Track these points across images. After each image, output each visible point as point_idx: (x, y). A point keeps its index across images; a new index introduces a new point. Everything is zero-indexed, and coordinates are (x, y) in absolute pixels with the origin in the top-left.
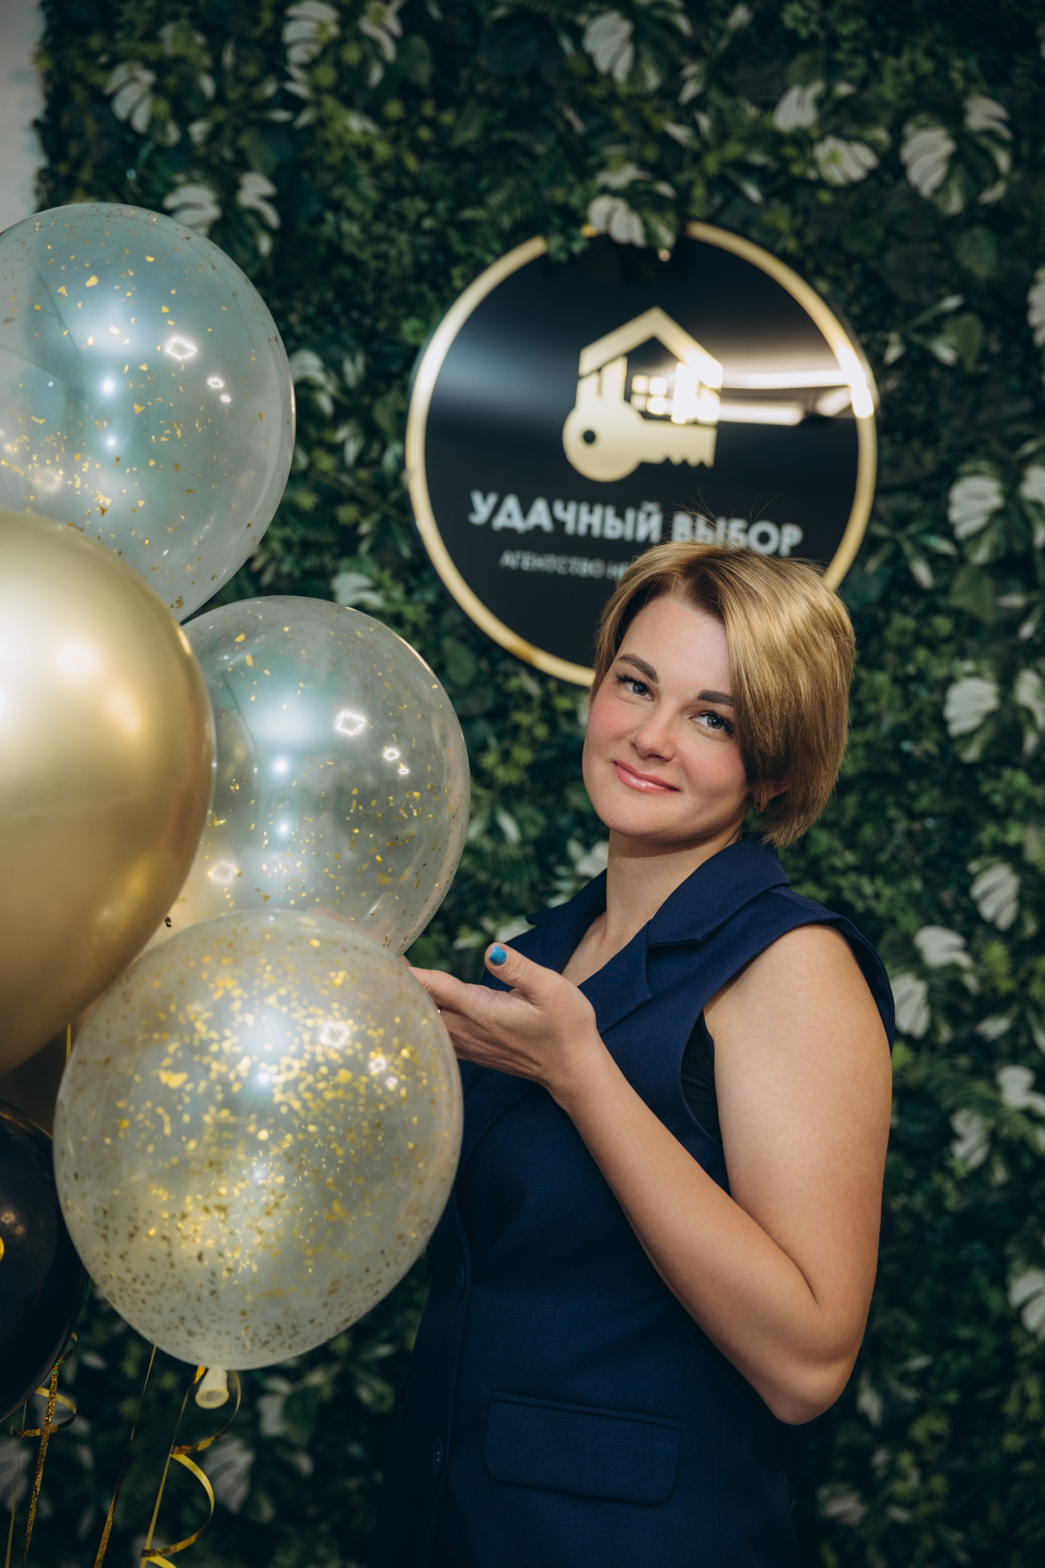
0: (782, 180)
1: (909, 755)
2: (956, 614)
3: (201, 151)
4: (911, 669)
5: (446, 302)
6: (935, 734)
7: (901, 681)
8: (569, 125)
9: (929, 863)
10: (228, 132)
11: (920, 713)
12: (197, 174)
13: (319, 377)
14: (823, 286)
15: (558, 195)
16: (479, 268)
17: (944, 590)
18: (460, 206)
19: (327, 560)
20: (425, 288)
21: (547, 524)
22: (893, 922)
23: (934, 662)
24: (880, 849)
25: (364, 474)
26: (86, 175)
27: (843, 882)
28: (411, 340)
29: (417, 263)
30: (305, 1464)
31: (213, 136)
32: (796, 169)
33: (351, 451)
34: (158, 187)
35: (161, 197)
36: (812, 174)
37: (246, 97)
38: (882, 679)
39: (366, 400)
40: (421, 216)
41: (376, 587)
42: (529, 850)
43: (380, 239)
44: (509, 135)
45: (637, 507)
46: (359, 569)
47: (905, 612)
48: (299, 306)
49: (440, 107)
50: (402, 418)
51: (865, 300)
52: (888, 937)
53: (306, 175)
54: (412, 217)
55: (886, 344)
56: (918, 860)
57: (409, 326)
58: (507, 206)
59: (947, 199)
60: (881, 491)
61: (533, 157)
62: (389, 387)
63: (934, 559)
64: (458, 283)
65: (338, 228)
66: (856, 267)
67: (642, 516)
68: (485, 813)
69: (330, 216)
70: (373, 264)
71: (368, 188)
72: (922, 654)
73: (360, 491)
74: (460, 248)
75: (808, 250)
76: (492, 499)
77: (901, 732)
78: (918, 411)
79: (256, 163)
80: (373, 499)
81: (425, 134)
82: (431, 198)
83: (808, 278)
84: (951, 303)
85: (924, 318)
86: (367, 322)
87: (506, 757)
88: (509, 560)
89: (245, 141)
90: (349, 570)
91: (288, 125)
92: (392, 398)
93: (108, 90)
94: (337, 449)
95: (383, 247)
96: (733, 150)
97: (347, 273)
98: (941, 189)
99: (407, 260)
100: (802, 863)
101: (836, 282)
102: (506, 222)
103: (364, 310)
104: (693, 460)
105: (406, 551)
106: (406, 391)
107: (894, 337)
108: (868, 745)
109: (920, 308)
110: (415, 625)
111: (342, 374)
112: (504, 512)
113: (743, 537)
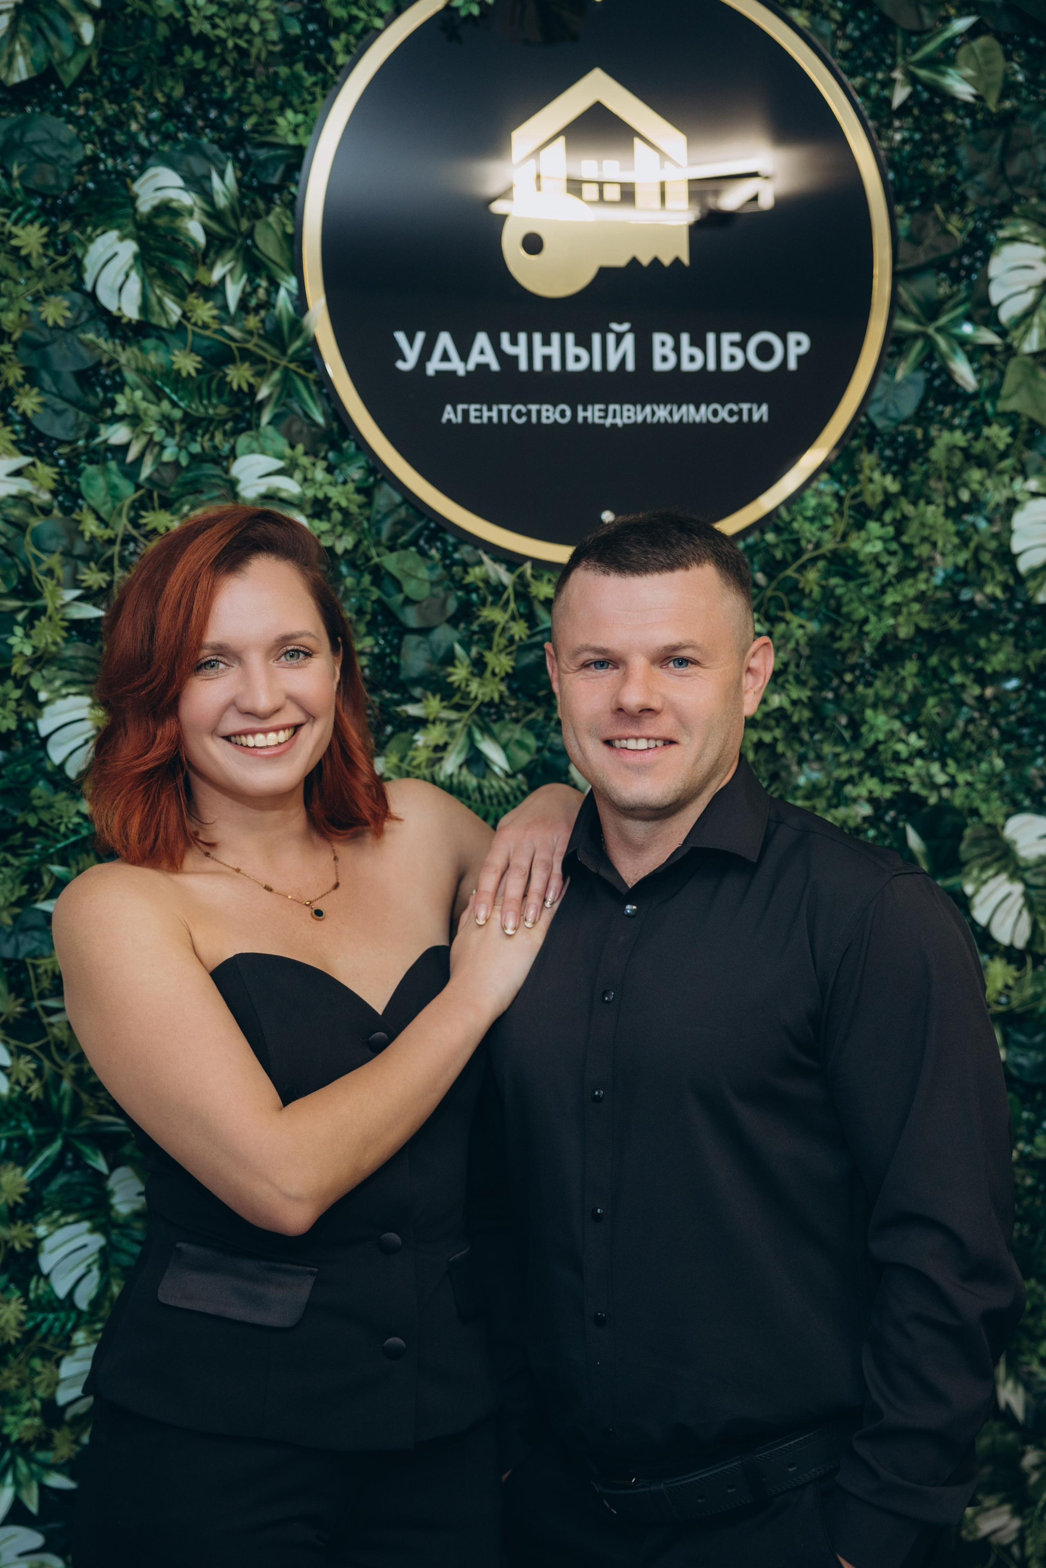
1: (971, 604)
2: (1011, 418)
4: (964, 495)
5: (330, 87)
6: (1001, 574)
7: (954, 513)
9: (1007, 736)
11: (979, 548)
13: (183, 199)
14: (800, 18)
16: (366, 36)
17: (994, 392)
19: (222, 439)
20: (300, 70)
21: (494, 363)
22: (976, 813)
23: (989, 483)
24: (949, 725)
25: (252, 322)
27: (910, 771)
28: (292, 140)
29: (285, 37)
33: (233, 293)
38: (933, 513)
39: (244, 224)
41: (289, 469)
45: (604, 331)
46: (263, 448)
47: (949, 425)
48: (140, 109)
50: (294, 241)
51: (853, 30)
52: (971, 831)
55: (889, 83)
56: (997, 733)
57: (286, 122)
60: (901, 273)
62: (270, 204)
63: (975, 354)
64: (341, 59)
67: (612, 339)
68: (461, 740)
70: (231, 43)
72: (976, 475)
73: (253, 345)
74: (339, 12)
76: (420, 337)
77: (959, 578)
80: (270, 353)
84: (961, 24)
85: (930, 48)
86: (230, 121)
87: (479, 666)
88: (452, 415)
90: (250, 450)
92: (277, 217)
94: (215, 292)
95: (243, 18)
97: (198, 59)
99: (274, 34)
100: (860, 755)
103: (225, 107)
104: (668, 259)
105: (321, 417)
107: (897, 75)
108: (921, 597)
109: (924, 34)
110: (344, 511)
111: (206, 195)
112: (437, 353)
113: (737, 352)
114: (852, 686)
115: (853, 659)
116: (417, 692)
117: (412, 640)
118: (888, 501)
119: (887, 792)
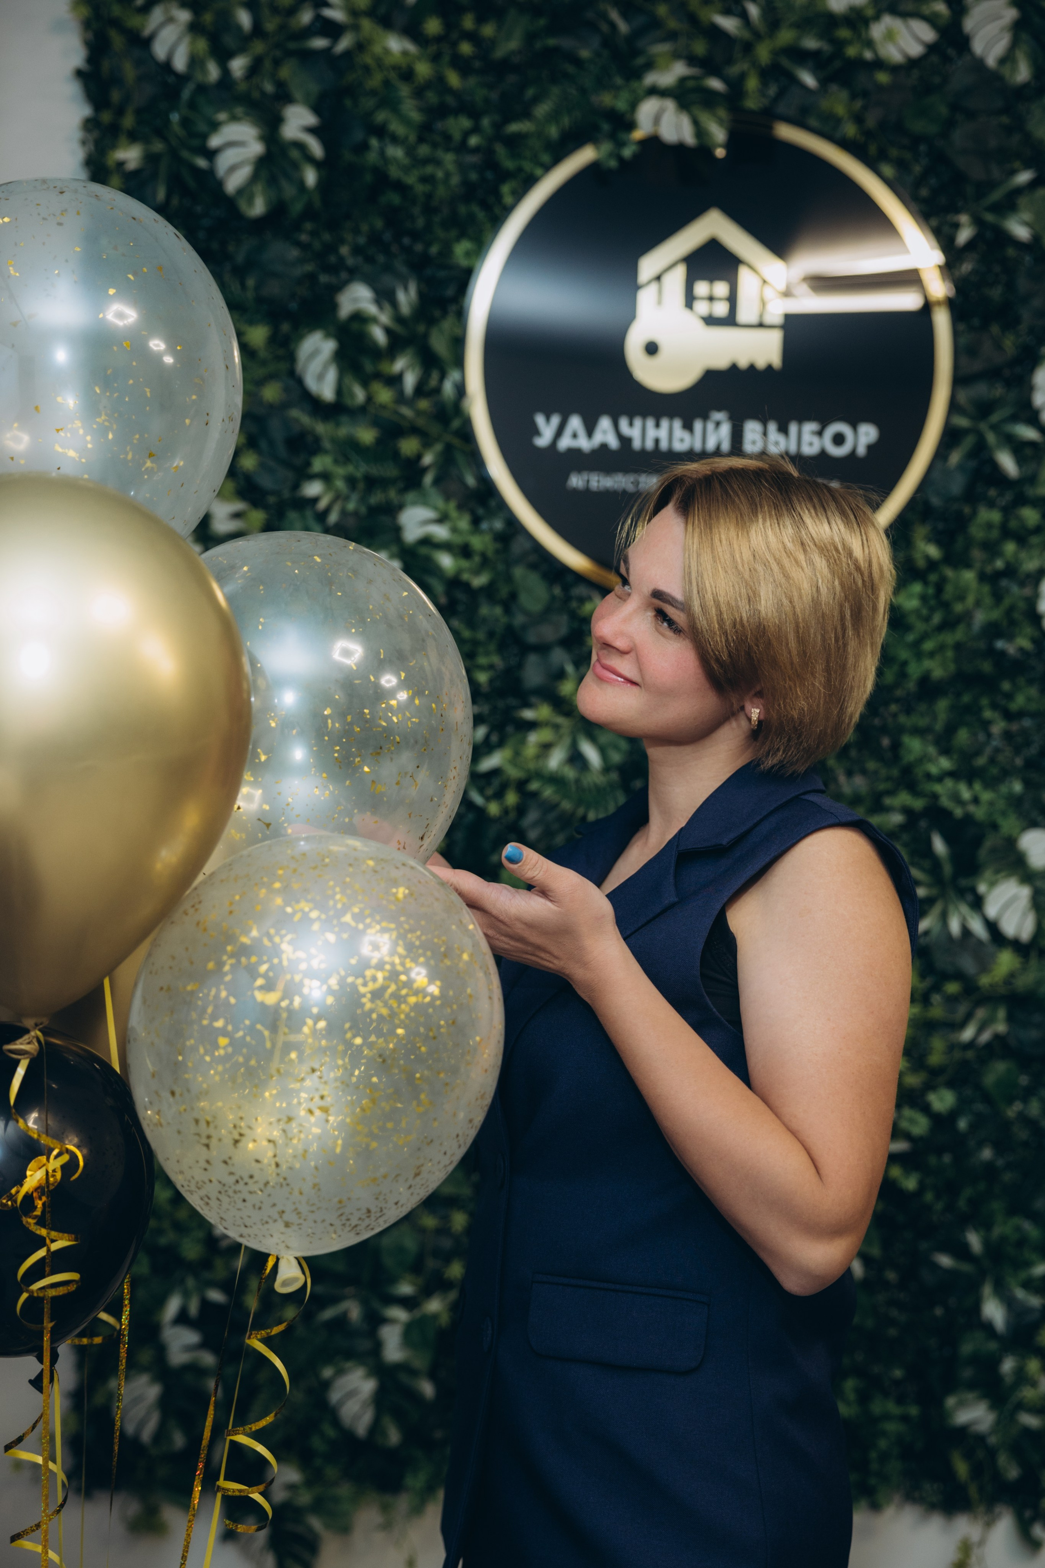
0: (837, 64)
1: (1003, 653)
3: (242, 87)
4: (999, 564)
5: (497, 221)
6: (1029, 630)
7: (990, 579)
8: (613, 26)
9: (1030, 764)
10: (268, 64)
11: (1011, 609)
12: (239, 110)
13: (372, 309)
14: (888, 170)
15: (606, 99)
16: (529, 182)
17: (1031, 479)
18: (507, 120)
19: (392, 494)
20: (476, 209)
21: (613, 442)
22: (995, 827)
23: (1023, 555)
24: (978, 753)
25: (424, 404)
26: (128, 121)
27: (938, 788)
28: (464, 262)
29: (466, 183)
30: (427, 1389)
31: (253, 70)
32: (851, 51)
33: (410, 381)
34: (202, 127)
35: (205, 137)
36: (868, 55)
37: (282, 27)
38: (967, 576)
39: (421, 328)
40: (467, 134)
41: (442, 519)
42: (614, 776)
43: (426, 161)
44: (552, 42)
45: (705, 418)
46: (425, 502)
47: (991, 505)
48: (349, 237)
49: (481, 20)
50: (459, 343)
51: (933, 181)
52: (989, 843)
53: (348, 103)
54: (457, 136)
55: (957, 226)
56: (1019, 762)
57: (461, 248)
58: (554, 116)
59: (1014, 69)
60: (959, 380)
61: (578, 62)
62: (445, 313)
63: (1019, 448)
64: (508, 200)
65: (382, 153)
66: (923, 148)
67: (710, 426)
68: (567, 741)
69: (374, 142)
70: (420, 189)
71: (411, 110)
72: (1010, 548)
73: (421, 422)
74: (509, 164)
75: (868, 134)
76: (555, 420)
77: (993, 631)
78: (996, 293)
79: (297, 94)
80: (435, 429)
81: (466, 48)
82: (475, 114)
83: (872, 164)
84: (1024, 177)
85: (996, 196)
86: (419, 247)
88: (576, 481)
89: (285, 72)
90: (414, 503)
91: (327, 51)
92: (447, 324)
93: (147, 32)
94: (395, 381)
95: (429, 169)
96: (785, 36)
97: (395, 199)
98: (1007, 59)
99: (455, 180)
100: (895, 772)
101: (901, 165)
102: (553, 132)
103: (416, 236)
104: (761, 364)
105: (471, 481)
106: (461, 316)
107: (964, 219)
108: (958, 647)
109: (990, 185)
110: (483, 555)
111: (394, 304)
112: (568, 432)
113: (816, 440)
114: (895, 715)
115: (899, 693)
116: (533, 700)
117: (532, 659)
118: (932, 565)
119: (918, 804)
